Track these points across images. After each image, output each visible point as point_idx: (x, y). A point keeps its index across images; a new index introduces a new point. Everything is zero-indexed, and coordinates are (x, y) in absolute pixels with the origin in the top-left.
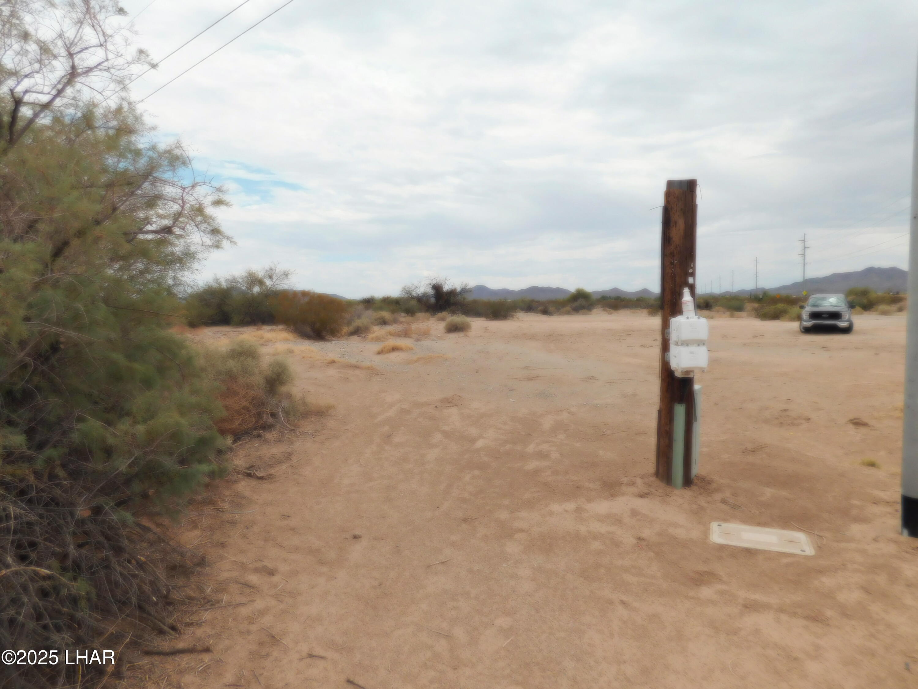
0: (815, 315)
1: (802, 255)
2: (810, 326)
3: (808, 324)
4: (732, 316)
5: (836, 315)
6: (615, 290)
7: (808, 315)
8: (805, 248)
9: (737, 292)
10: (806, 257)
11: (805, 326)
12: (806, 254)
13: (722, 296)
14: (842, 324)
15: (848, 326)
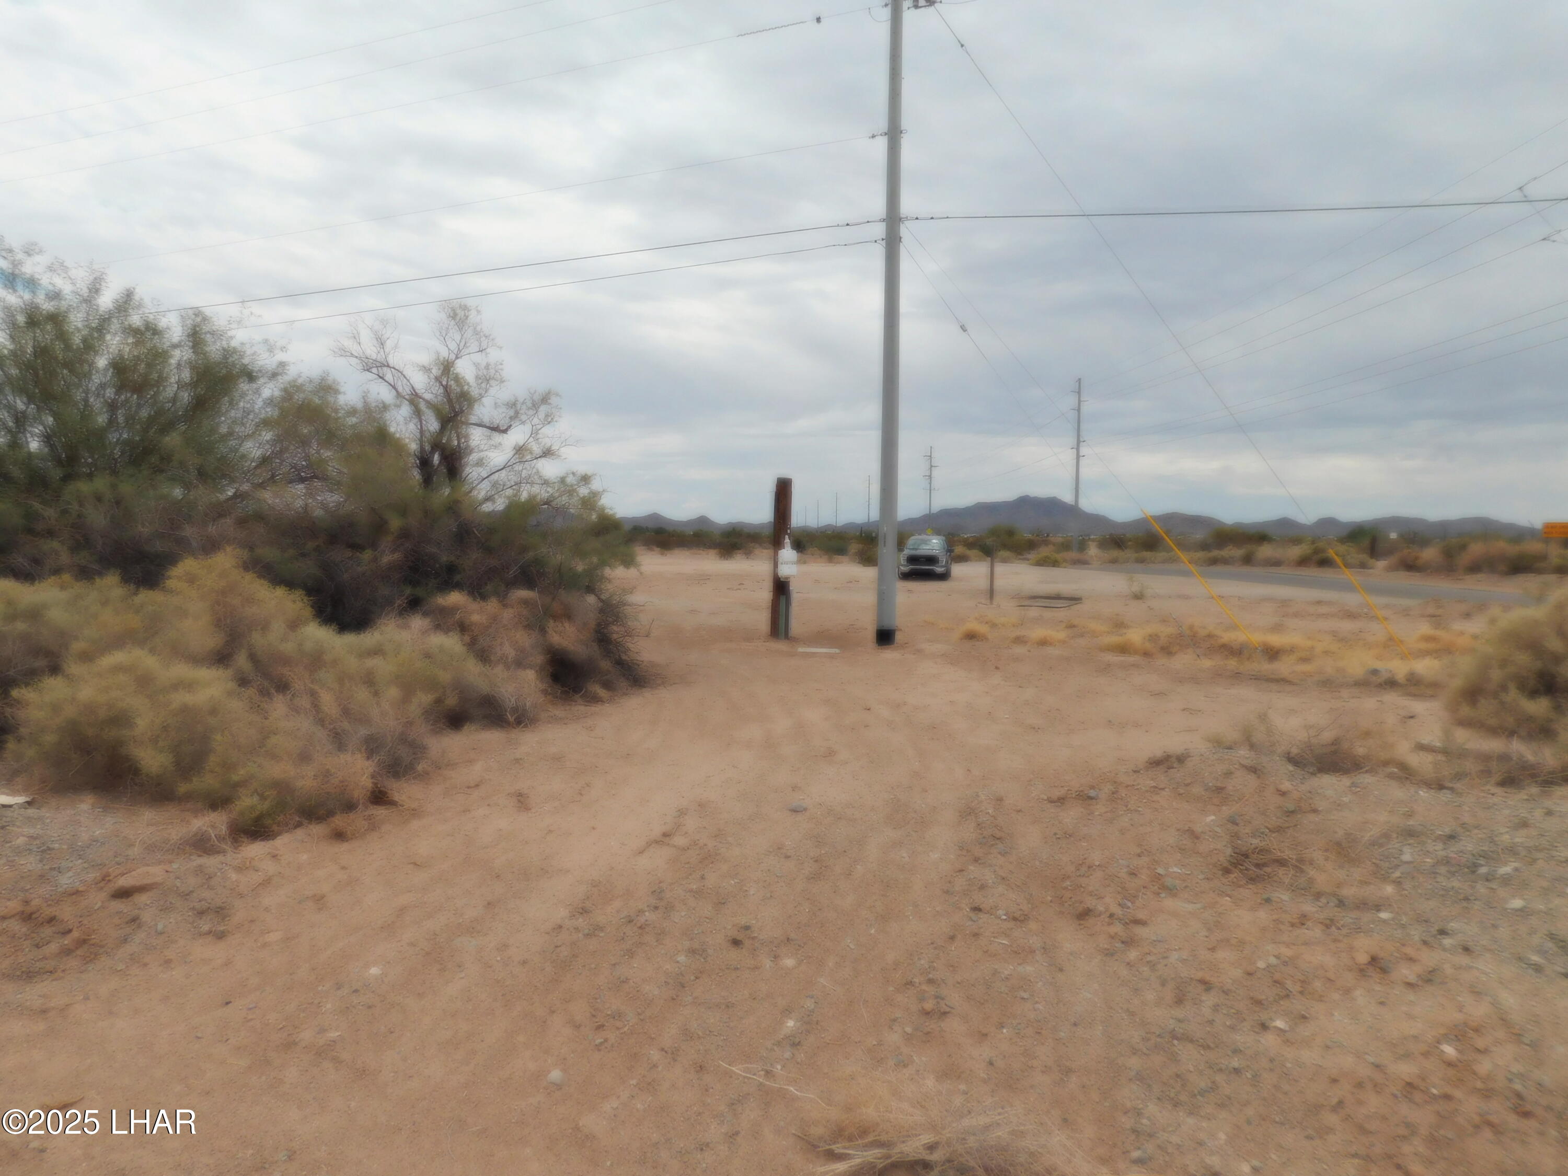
0: (913, 559)
1: (927, 477)
2: (907, 571)
3: (905, 569)
4: (830, 561)
5: (931, 560)
6: (655, 517)
7: (906, 558)
8: (932, 466)
9: (843, 526)
10: (933, 479)
11: (903, 571)
12: (933, 476)
13: (821, 532)
14: (939, 570)
15: (945, 572)
